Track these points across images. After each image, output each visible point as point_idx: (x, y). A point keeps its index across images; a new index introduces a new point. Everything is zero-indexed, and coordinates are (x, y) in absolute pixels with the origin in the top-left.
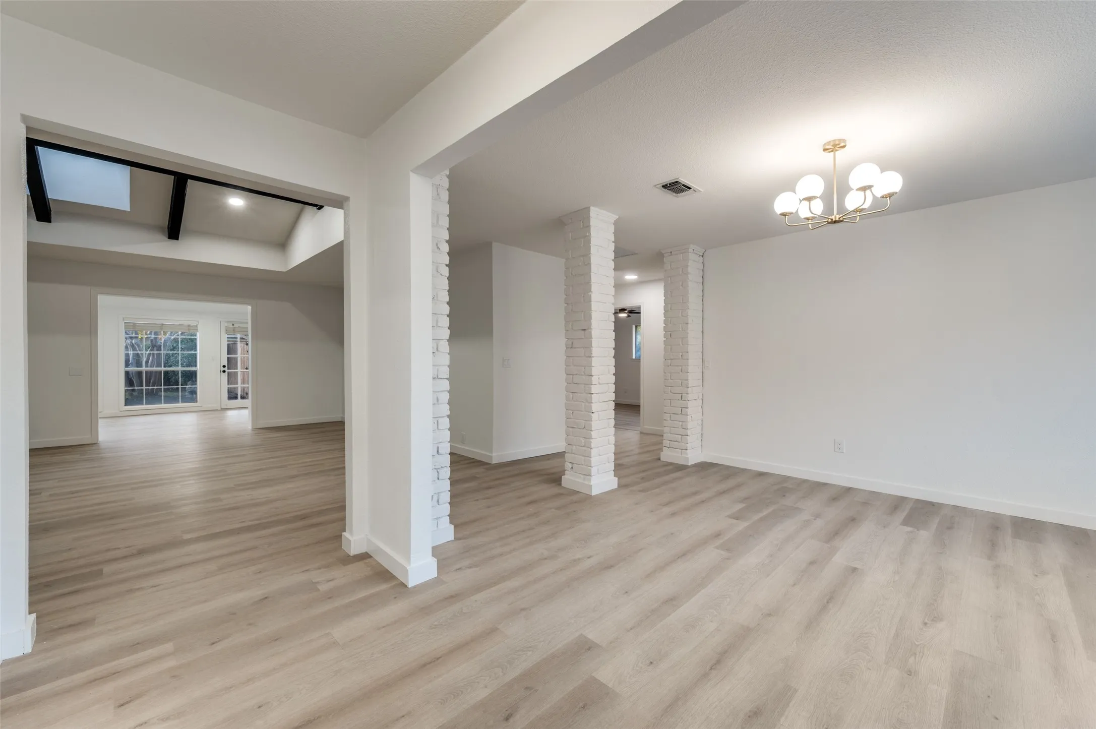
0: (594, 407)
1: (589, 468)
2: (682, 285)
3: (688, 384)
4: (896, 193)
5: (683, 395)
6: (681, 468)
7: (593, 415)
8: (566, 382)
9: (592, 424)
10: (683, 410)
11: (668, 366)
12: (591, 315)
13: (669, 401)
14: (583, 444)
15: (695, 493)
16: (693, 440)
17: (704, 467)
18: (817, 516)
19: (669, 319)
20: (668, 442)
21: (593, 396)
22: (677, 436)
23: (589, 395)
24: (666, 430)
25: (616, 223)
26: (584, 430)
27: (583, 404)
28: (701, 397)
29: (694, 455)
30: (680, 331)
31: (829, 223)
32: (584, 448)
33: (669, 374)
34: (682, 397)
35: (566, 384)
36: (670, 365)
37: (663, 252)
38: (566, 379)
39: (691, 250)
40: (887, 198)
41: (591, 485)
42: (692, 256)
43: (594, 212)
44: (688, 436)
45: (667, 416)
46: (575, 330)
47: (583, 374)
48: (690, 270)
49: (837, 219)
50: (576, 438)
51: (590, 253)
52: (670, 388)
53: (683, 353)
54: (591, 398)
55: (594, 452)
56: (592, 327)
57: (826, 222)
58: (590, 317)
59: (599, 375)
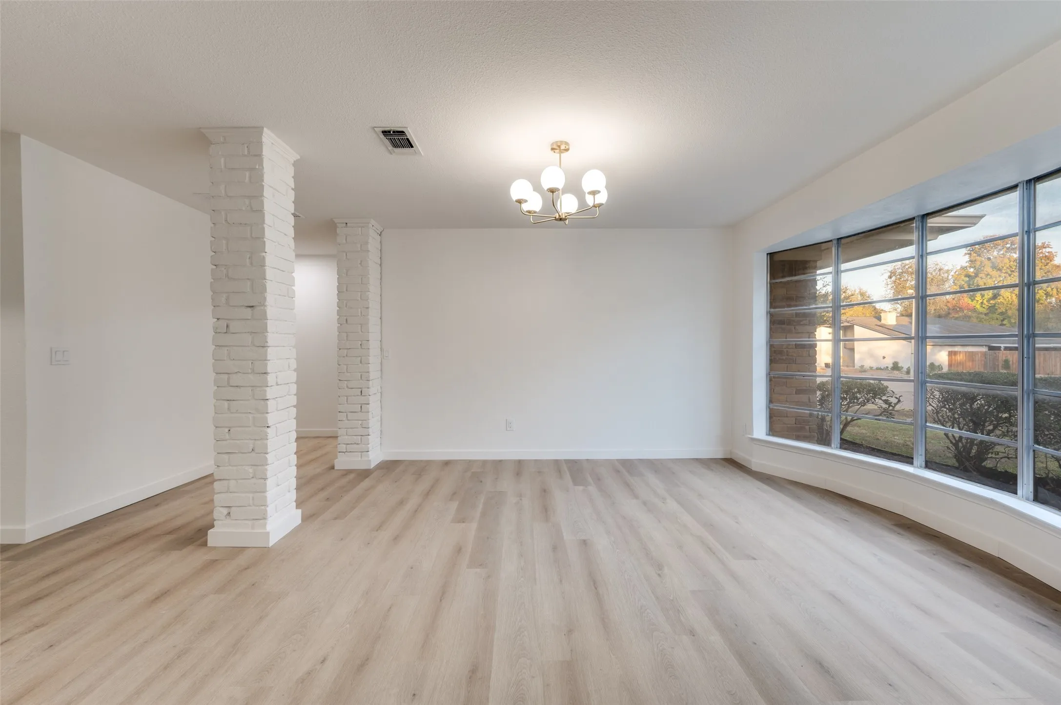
0: (271, 419)
1: (263, 507)
2: (361, 264)
3: (369, 376)
4: (603, 204)
5: (363, 389)
6: (365, 474)
7: (269, 430)
8: (215, 385)
9: (269, 445)
10: (363, 407)
11: (344, 357)
12: (265, 285)
13: (346, 397)
14: (251, 475)
15: (401, 503)
16: (374, 440)
17: (389, 467)
18: (520, 496)
19: (345, 302)
20: (344, 446)
21: (269, 403)
22: (355, 437)
23: (262, 402)
24: (341, 432)
25: (296, 164)
26: (253, 454)
27: (250, 416)
28: (380, 391)
29: (376, 456)
30: (358, 316)
31: (556, 219)
32: (253, 481)
33: (345, 366)
34: (361, 392)
35: (216, 388)
36: (347, 356)
37: (336, 221)
38: (215, 381)
39: (370, 225)
40: (596, 207)
41: (268, 533)
42: (372, 233)
43: (268, 137)
44: (369, 435)
45: (342, 416)
46: (230, 306)
47: (250, 371)
48: (370, 247)
49: (564, 217)
50: (235, 468)
51: (262, 196)
52: (346, 382)
53: (363, 342)
54: (267, 405)
55: (270, 482)
56: (267, 303)
57: (554, 217)
58: (264, 289)
59: (276, 372)
